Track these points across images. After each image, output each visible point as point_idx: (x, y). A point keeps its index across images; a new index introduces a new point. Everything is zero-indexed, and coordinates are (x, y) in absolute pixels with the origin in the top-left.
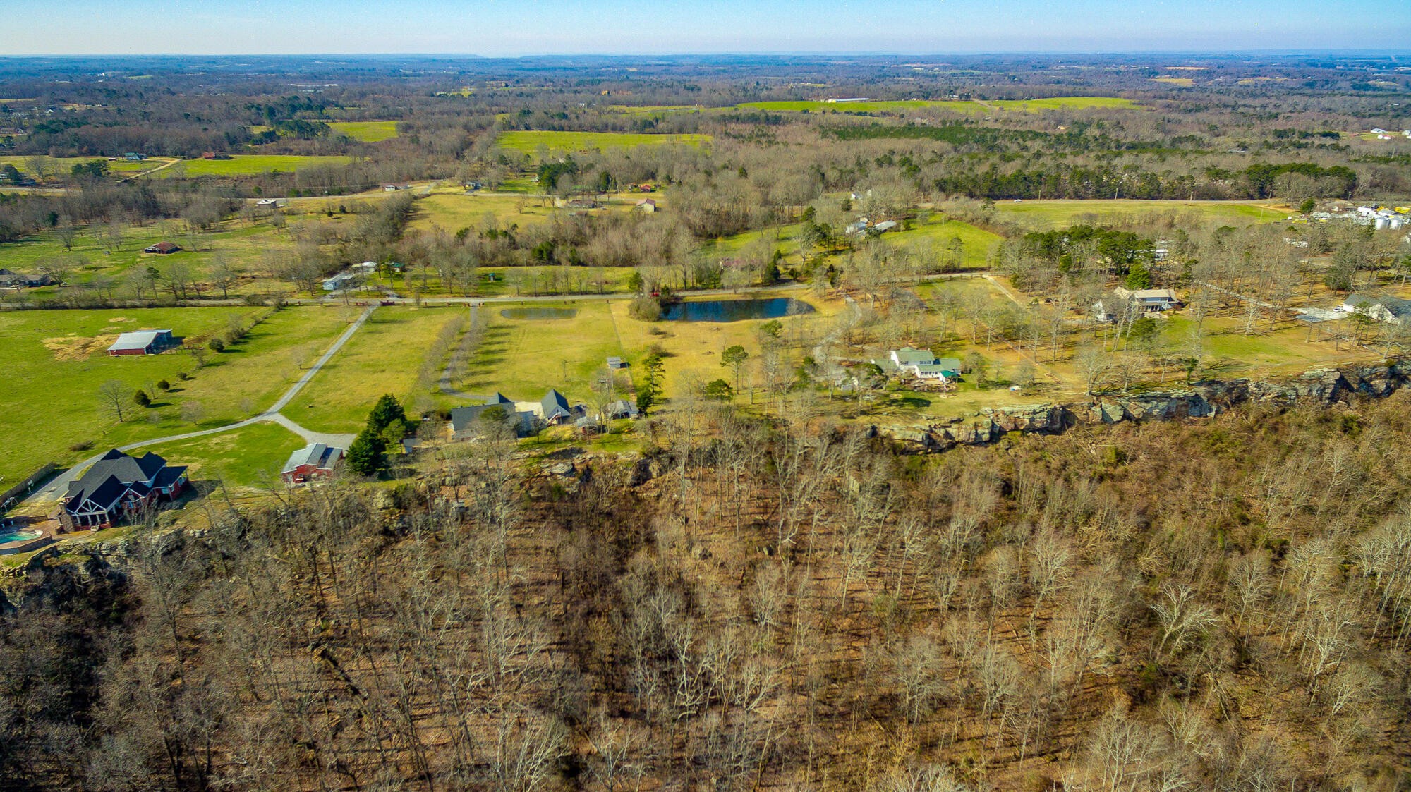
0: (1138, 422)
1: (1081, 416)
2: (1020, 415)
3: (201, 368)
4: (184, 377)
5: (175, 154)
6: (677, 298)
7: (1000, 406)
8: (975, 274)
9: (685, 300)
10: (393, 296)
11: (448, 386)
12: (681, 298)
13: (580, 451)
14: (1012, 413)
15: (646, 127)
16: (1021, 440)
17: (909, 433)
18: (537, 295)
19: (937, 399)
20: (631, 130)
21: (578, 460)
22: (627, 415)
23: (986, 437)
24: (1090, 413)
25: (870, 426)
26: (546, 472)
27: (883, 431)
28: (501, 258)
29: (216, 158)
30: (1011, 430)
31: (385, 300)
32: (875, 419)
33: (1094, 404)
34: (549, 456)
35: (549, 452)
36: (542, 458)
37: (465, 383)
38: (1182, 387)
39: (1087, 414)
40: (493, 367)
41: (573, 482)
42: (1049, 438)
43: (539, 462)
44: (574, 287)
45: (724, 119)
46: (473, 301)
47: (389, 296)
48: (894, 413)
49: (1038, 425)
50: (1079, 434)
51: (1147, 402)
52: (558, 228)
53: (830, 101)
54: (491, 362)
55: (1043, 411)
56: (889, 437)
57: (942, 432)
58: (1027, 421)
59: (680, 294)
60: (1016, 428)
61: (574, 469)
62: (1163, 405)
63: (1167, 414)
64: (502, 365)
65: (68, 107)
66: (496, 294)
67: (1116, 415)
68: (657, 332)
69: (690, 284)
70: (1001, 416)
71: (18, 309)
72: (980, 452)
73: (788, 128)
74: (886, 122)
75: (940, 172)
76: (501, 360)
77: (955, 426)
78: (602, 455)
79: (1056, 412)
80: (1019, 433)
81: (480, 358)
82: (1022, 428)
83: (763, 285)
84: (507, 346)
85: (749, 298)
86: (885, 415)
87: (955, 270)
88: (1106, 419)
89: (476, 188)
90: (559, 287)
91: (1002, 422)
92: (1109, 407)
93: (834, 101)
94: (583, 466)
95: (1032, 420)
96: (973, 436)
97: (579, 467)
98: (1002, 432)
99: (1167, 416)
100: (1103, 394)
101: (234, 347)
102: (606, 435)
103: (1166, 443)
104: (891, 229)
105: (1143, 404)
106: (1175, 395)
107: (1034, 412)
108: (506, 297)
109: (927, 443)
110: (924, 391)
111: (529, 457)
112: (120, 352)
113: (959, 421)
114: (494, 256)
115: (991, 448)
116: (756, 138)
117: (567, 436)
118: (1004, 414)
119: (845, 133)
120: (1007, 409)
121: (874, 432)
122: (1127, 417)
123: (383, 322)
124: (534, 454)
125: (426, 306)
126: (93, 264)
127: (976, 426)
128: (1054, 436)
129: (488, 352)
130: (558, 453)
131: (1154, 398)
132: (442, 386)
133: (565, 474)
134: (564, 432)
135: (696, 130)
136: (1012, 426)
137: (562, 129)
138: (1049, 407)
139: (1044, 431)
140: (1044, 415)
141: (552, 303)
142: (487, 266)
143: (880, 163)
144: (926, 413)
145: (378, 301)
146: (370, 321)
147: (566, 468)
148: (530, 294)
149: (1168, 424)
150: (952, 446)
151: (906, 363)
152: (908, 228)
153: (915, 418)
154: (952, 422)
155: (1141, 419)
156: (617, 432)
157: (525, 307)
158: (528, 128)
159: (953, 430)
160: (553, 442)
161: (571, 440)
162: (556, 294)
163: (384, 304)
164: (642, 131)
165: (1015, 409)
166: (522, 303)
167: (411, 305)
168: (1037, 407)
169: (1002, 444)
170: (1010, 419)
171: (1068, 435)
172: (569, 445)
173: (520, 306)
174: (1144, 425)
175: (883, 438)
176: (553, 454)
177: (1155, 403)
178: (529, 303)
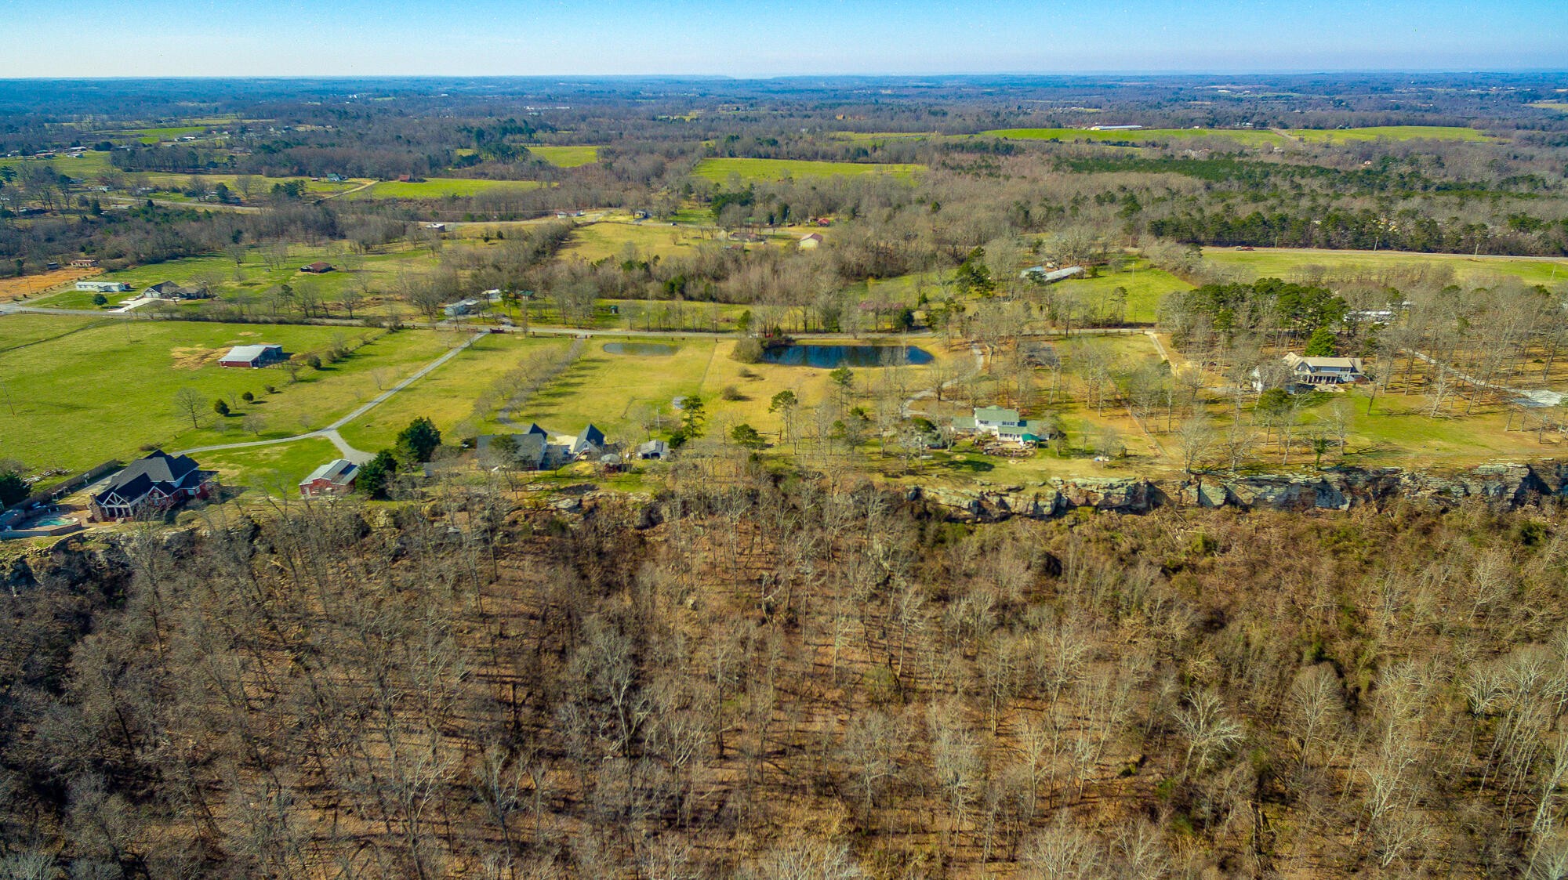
0: (1246, 508)
1: (1172, 496)
2: (1094, 488)
3: (292, 383)
4: (272, 391)
5: (372, 176)
6: (790, 340)
7: (1072, 477)
8: (1135, 331)
9: (797, 343)
10: (507, 324)
11: (505, 415)
12: (794, 341)
13: (592, 488)
14: (1085, 485)
15: (860, 155)
16: (1091, 516)
17: (955, 498)
18: (649, 329)
19: (1003, 464)
20: (843, 159)
21: (587, 497)
22: (656, 455)
23: (1047, 510)
24: (1184, 494)
25: (913, 487)
26: (552, 506)
27: (928, 493)
28: (631, 291)
29: (411, 180)
30: (1082, 505)
31: (495, 328)
32: (923, 480)
33: (1189, 483)
34: (560, 491)
35: (562, 487)
36: (554, 491)
37: (523, 413)
38: (1307, 472)
39: (1180, 494)
40: (561, 399)
41: (576, 519)
42: (1128, 518)
43: (549, 496)
44: (688, 324)
45: (947, 148)
46: (581, 333)
47: (503, 323)
48: (945, 475)
49: (1115, 502)
50: (1166, 516)
51: (1260, 486)
52: (701, 260)
53: (1093, 129)
54: (560, 395)
55: (1123, 485)
56: (934, 501)
57: (995, 500)
58: (1101, 496)
59: (793, 337)
60: (1088, 503)
61: (580, 505)
62: (1277, 490)
63: (1286, 501)
64: (569, 398)
65: (301, 129)
66: (609, 327)
67: (1218, 498)
68: (747, 375)
69: (810, 327)
70: (1071, 488)
71: (168, 319)
72: (1038, 526)
73: (1021, 158)
74: (1143, 153)
75: (1162, 213)
76: (573, 393)
77: (1013, 494)
78: (613, 494)
79: (1140, 490)
80: (1090, 509)
81: (555, 390)
82: (1095, 503)
83: (891, 331)
84: (588, 379)
85: (869, 344)
86: (934, 476)
87: (1117, 325)
88: (1203, 502)
89: (646, 217)
90: (673, 323)
91: (1072, 494)
92: (1208, 488)
93: (1097, 128)
94: (591, 504)
95: (1107, 495)
96: (1031, 508)
97: (586, 504)
98: (1070, 506)
99: (1286, 504)
100: (1205, 473)
101: (333, 366)
102: (626, 474)
103: (1274, 534)
104: (1073, 276)
105: (1254, 488)
106: (1294, 481)
107: (1111, 486)
108: (619, 331)
109: (976, 510)
110: (994, 454)
111: (542, 489)
112: (229, 364)
113: (1018, 490)
114: (625, 287)
115: (1053, 523)
116: (974, 170)
117: (587, 472)
118: (1075, 486)
119: (1080, 165)
120: (1079, 481)
121: (918, 494)
122: (1231, 500)
123: (483, 349)
124: (548, 487)
125: (534, 336)
126: (249, 281)
127: (1037, 496)
128: (1135, 516)
129: (567, 385)
130: (571, 488)
131: (1268, 482)
132: (501, 415)
133: (570, 510)
134: (587, 468)
135: (913, 160)
136: (1082, 500)
137: (768, 157)
138: (1130, 483)
139: (1122, 509)
140: (1123, 490)
141: (662, 339)
142: (617, 298)
143: (1100, 200)
144: (984, 477)
145: (487, 328)
146: (472, 348)
147: (572, 504)
148: (644, 329)
149: (1283, 514)
150: (1005, 517)
151: (986, 423)
152: (1095, 275)
153: (967, 481)
154: (1010, 490)
155: (1251, 506)
156: (640, 472)
157: (631, 342)
158: (732, 155)
159: (1010, 500)
160: (571, 477)
161: (589, 477)
162: (670, 330)
163: (493, 332)
164: (854, 160)
165: (1089, 482)
166: (629, 338)
167: (518, 334)
168: (1115, 481)
169: (1067, 520)
170: (1081, 493)
171: (1153, 516)
172: (586, 481)
173: (626, 341)
174: (1253, 513)
175: (928, 501)
176: (566, 489)
177: (1269, 487)
178: (636, 337)
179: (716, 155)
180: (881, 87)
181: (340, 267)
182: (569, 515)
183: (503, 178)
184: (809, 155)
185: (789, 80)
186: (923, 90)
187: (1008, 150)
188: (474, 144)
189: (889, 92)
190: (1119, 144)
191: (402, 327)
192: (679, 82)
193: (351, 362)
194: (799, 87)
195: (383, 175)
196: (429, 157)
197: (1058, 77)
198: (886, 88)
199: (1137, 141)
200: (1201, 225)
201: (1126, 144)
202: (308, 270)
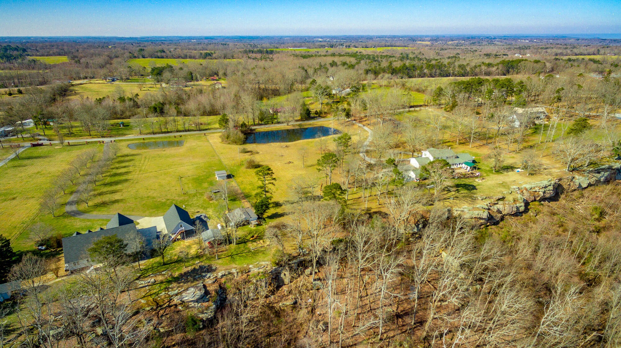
1: (566, 186)
2: (537, 189)
6: (251, 130)
7: (522, 184)
9: (257, 131)
10: (44, 140)
11: (74, 208)
12: (254, 130)
13: (210, 270)
14: (530, 188)
15: (207, 56)
16: (541, 208)
18: (154, 133)
19: (476, 183)
21: (209, 279)
22: (247, 223)
23: (522, 209)
24: (572, 184)
25: (445, 209)
26: (176, 300)
27: (456, 212)
30: (532, 201)
31: (36, 143)
32: (448, 203)
33: (574, 177)
34: (177, 280)
35: (176, 274)
36: (170, 282)
37: (91, 203)
39: (570, 184)
40: (119, 187)
41: (208, 308)
42: (553, 204)
43: (167, 289)
44: (180, 128)
46: (106, 140)
47: (40, 140)
48: (456, 197)
49: (548, 196)
50: (567, 199)
51: (599, 173)
52: (165, 96)
54: (117, 183)
55: (550, 185)
56: (461, 217)
57: (494, 208)
58: (541, 194)
59: (253, 128)
60: (535, 200)
61: (207, 293)
62: (606, 174)
63: (605, 179)
64: (126, 184)
66: (125, 135)
68: (245, 152)
69: (257, 122)
70: (525, 191)
76: (126, 180)
77: (501, 203)
78: (234, 271)
79: (555, 185)
80: (537, 203)
81: (108, 180)
82: (539, 199)
84: (131, 169)
85: (297, 127)
86: (452, 199)
88: (579, 187)
89: (113, 80)
90: (170, 127)
91: (527, 196)
92: (580, 178)
94: (215, 287)
95: (544, 192)
96: (514, 209)
97: (211, 288)
98: (529, 203)
102: (233, 246)
105: (597, 175)
107: (546, 187)
108: (132, 136)
109: (488, 217)
110: (464, 178)
111: (154, 283)
113: (502, 199)
114: (123, 112)
115: (527, 216)
117: (193, 251)
118: (527, 190)
120: (528, 186)
121: (450, 214)
122: (589, 184)
123: (29, 158)
124: (160, 278)
125: (70, 145)
127: (514, 201)
128: (555, 202)
129: (116, 175)
130: (186, 274)
131: (603, 170)
132: (68, 208)
133: (197, 301)
134: (189, 247)
136: (532, 198)
137: (162, 57)
139: (551, 199)
140: (551, 188)
141: (166, 138)
142: (119, 119)
143: (332, 65)
144: (478, 195)
145: (28, 144)
146: (18, 158)
147: (199, 293)
148: (150, 133)
149: (611, 186)
153: (473, 199)
154: (499, 199)
155: (594, 185)
156: (243, 241)
157: (146, 141)
158: (144, 57)
159: (501, 206)
160: (179, 261)
161: (198, 257)
162: (168, 132)
163: (34, 145)
164: (205, 58)
165: (533, 186)
166: (144, 139)
167: (56, 145)
168: (546, 182)
169: (532, 213)
170: (531, 193)
171: (562, 201)
172: (197, 263)
173: (142, 141)
176: (182, 276)
177: (603, 173)
178: (149, 139)
179: (135, 57)
183: (11, 69)
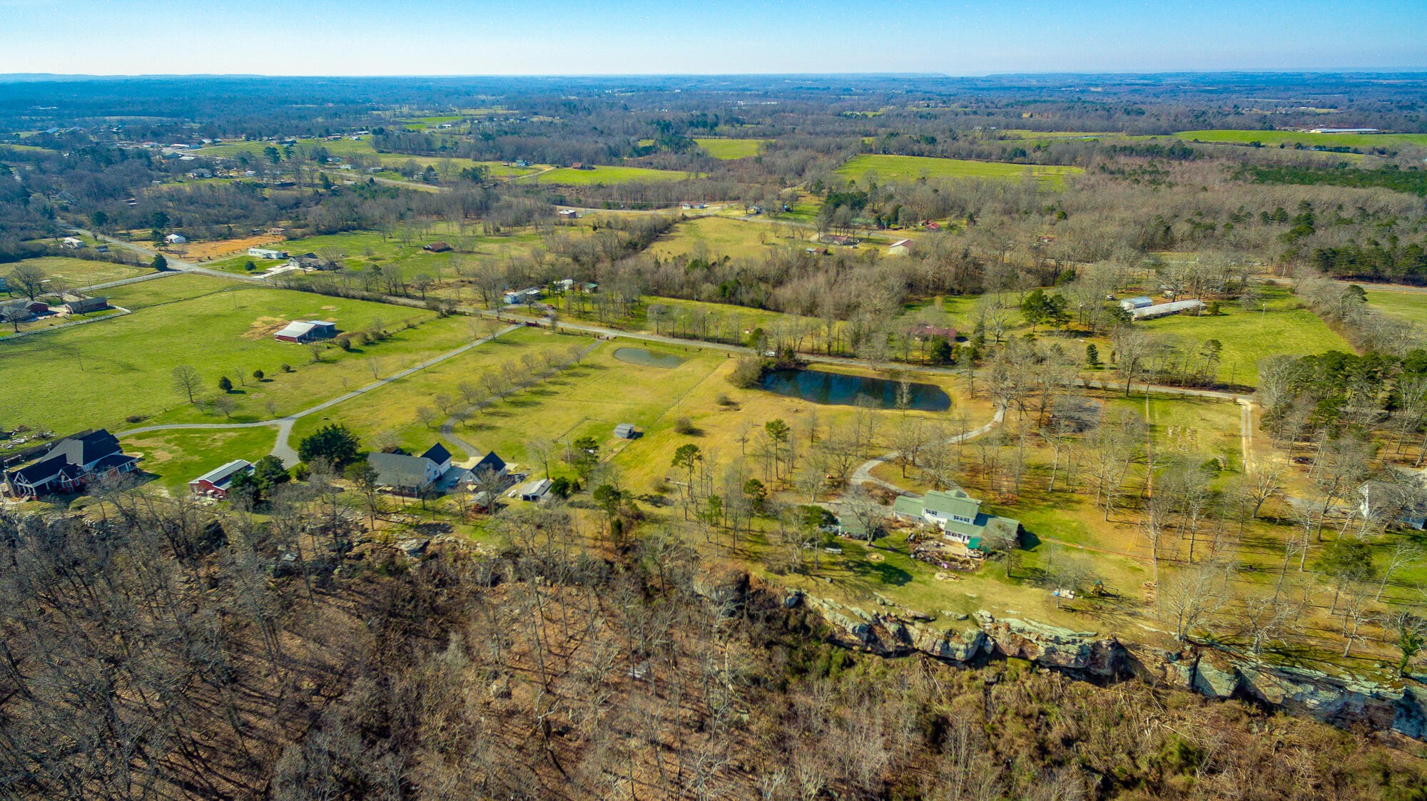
0: (1268, 709)
1: (1152, 669)
2: (1033, 637)
5: (552, 163)
6: (800, 363)
7: (1008, 615)
9: (809, 367)
10: (548, 317)
12: (805, 364)
13: (448, 530)
14: (1022, 631)
15: (1018, 156)
16: (1023, 674)
17: (840, 617)
18: (674, 335)
19: (926, 577)
20: (999, 159)
21: (438, 539)
22: (535, 498)
23: (960, 655)
24: (1170, 669)
25: (794, 591)
27: (812, 602)
28: (686, 291)
29: (582, 168)
30: (1013, 656)
31: (534, 320)
32: (811, 583)
33: (1179, 656)
34: (417, 527)
35: (422, 522)
36: (411, 527)
37: (470, 422)
38: (1382, 678)
39: (1163, 668)
42: (1083, 685)
43: (403, 531)
44: (712, 333)
45: (1114, 151)
46: (607, 333)
47: (546, 316)
48: (842, 582)
49: (1062, 662)
50: (1137, 696)
51: (1296, 682)
53: (1313, 131)
54: (524, 404)
55: (1074, 642)
56: (817, 614)
57: (892, 628)
58: (1041, 651)
59: (805, 357)
60: (1022, 655)
61: (423, 549)
62: (1325, 695)
63: (1341, 711)
64: (530, 409)
66: (641, 330)
67: (1222, 685)
68: (723, 402)
69: (835, 347)
70: (1002, 630)
72: (944, 673)
73: (1199, 163)
74: (1359, 161)
75: (1338, 238)
76: (538, 404)
77: (919, 625)
78: (463, 541)
79: (1103, 652)
80: (1023, 664)
81: (525, 398)
82: (1033, 658)
83: (923, 364)
84: (567, 388)
85: (886, 377)
86: (828, 580)
87: (1205, 386)
88: (1196, 685)
89: (758, 213)
91: (1002, 639)
92: (1208, 670)
93: (1318, 131)
94: (436, 548)
95: (1050, 651)
96: (938, 648)
97: (431, 548)
98: (998, 654)
99: (1340, 717)
100: (1210, 645)
102: (494, 517)
103: (1303, 760)
104: (1186, 312)
105: (1285, 683)
106: (1354, 688)
107: (1059, 641)
108: (644, 334)
109: (865, 636)
110: (923, 560)
111: (401, 522)
112: (281, 337)
113: (926, 620)
114: (681, 287)
115: (966, 674)
116: (1135, 177)
117: (458, 508)
118: (1009, 629)
119: (1270, 174)
120: (1015, 623)
121: (800, 600)
122: (1243, 691)
123: (503, 343)
124: (409, 520)
125: (563, 333)
127: (950, 634)
128: (1090, 686)
129: (541, 393)
130: (428, 526)
131: (1309, 680)
133: (411, 552)
135: (1073, 161)
136: (1014, 650)
138: (1086, 640)
139: (1071, 673)
140: (1074, 649)
143: (1266, 218)
144: (890, 594)
145: (526, 321)
147: (418, 545)
149: (1330, 731)
150: (902, 653)
151: (934, 513)
152: (1216, 313)
153: (865, 594)
154: (916, 618)
155: (1280, 706)
156: (508, 517)
157: (646, 348)
158: (886, 152)
159: (914, 631)
161: (454, 514)
163: (529, 325)
164: (1010, 161)
165: (1028, 627)
166: (647, 343)
168: (1063, 633)
169: (987, 674)
170: (1015, 639)
171: (1116, 692)
172: (447, 520)
173: (642, 346)
174: (1280, 719)
175: (811, 612)
176: (425, 525)
177: (1311, 688)
179: (871, 151)
180: (1092, 85)
181: (457, 249)
182: (409, 558)
183: (665, 168)
184: (964, 154)
185: (1000, 77)
186: (1137, 87)
187: (1185, 154)
188: (658, 135)
189: (1099, 89)
190: (1338, 149)
191: (455, 313)
192: (894, 80)
193: (383, 345)
194: (1007, 84)
195: (561, 163)
196: (610, 147)
197: (1301, 75)
198: (1097, 86)
199: (1360, 147)
200: (1389, 259)
201: (1346, 150)
202: (428, 249)
